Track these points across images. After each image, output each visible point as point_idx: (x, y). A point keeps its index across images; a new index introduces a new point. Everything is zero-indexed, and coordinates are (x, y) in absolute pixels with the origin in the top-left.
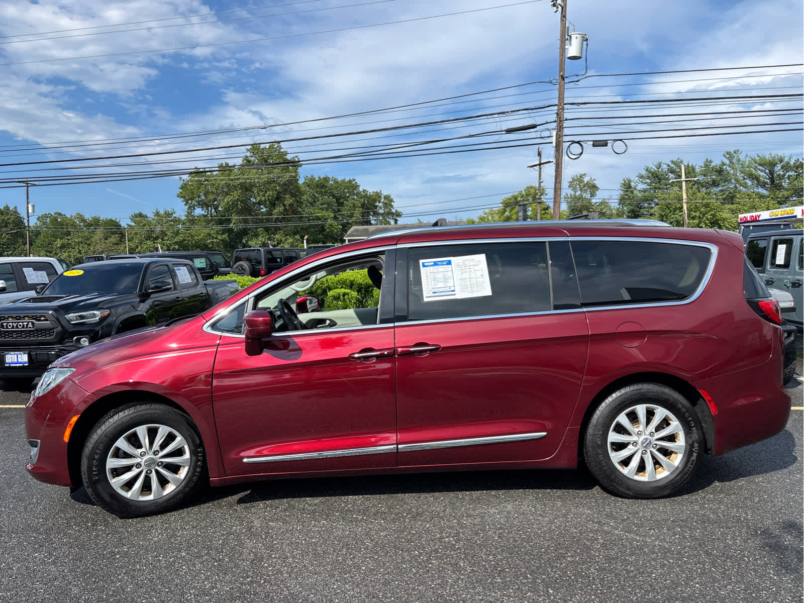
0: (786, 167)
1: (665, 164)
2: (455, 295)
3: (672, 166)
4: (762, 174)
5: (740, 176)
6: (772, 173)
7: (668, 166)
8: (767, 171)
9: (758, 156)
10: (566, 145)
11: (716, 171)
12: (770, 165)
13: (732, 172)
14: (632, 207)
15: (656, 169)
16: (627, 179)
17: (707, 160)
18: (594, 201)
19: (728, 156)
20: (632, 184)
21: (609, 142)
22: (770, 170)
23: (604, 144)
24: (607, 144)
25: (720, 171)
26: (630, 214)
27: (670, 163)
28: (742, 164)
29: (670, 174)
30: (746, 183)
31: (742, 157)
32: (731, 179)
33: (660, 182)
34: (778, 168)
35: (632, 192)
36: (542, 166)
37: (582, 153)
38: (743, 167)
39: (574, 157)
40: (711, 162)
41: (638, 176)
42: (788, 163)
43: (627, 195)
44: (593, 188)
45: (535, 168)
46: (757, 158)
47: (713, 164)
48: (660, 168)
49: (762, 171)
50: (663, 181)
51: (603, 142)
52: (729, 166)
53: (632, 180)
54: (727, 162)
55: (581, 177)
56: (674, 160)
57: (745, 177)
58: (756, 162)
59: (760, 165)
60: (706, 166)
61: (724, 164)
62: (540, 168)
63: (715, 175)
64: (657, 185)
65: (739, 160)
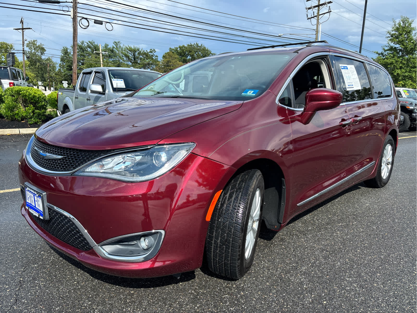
0: (139, 54)
1: (86, 42)
2: (353, 87)
3: (89, 44)
4: (130, 55)
5: (121, 55)
6: (134, 55)
7: (88, 43)
8: (132, 54)
9: (128, 46)
10: (79, 19)
11: (111, 51)
12: (134, 51)
13: (117, 52)
14: (69, 64)
15: (81, 44)
16: (65, 47)
17: (106, 44)
18: (43, 57)
19: (115, 44)
20: (69, 51)
21: (103, 22)
22: (134, 54)
23: (101, 23)
24: (102, 23)
25: (112, 51)
26: (68, 68)
27: (88, 42)
28: (121, 49)
29: (88, 48)
30: (123, 59)
31: (122, 45)
32: (117, 56)
33: (83, 52)
34: (136, 54)
35: (68, 55)
36: (24, 30)
37: (88, 26)
38: (122, 51)
39: (84, 27)
40: (108, 45)
41: (71, 47)
42: (140, 52)
43: (66, 56)
44: (43, 50)
45: (19, 30)
46: (128, 47)
47: (109, 47)
48: (83, 44)
49: (130, 54)
50: (85, 52)
51: (100, 22)
52: (116, 49)
53: (68, 48)
54: (115, 47)
55: (34, 41)
56: (90, 41)
57: (123, 56)
58: (127, 49)
59: (130, 51)
60: (106, 47)
61: (114, 48)
62: (23, 32)
63: (110, 53)
64: (82, 53)
65: (120, 47)
